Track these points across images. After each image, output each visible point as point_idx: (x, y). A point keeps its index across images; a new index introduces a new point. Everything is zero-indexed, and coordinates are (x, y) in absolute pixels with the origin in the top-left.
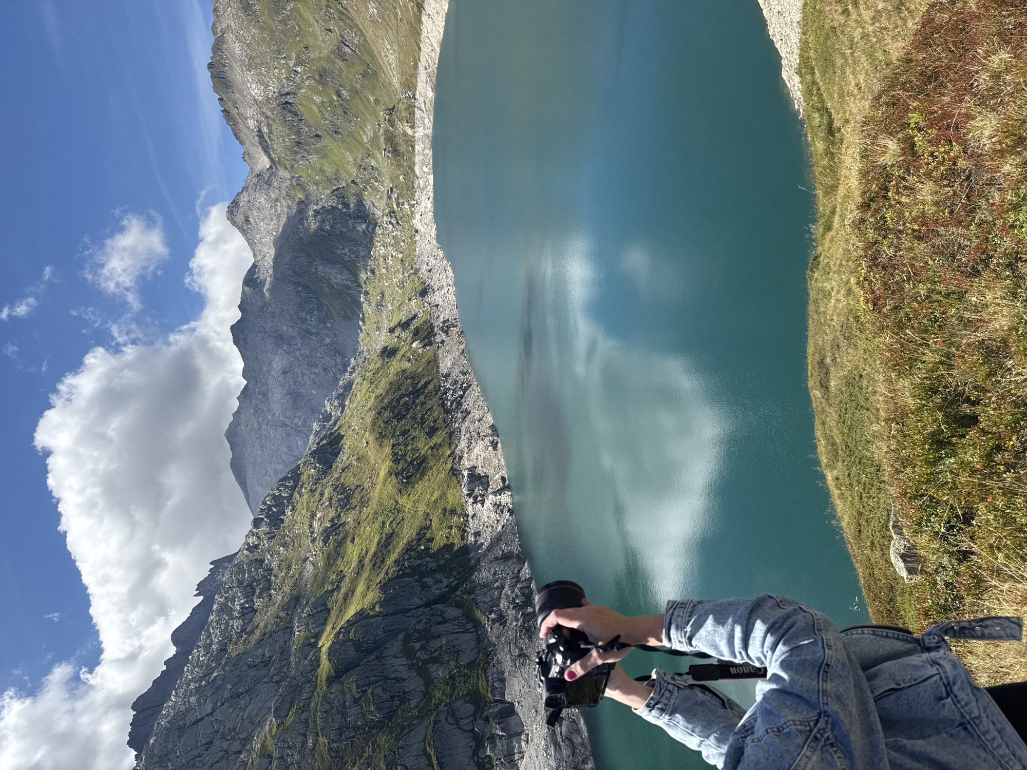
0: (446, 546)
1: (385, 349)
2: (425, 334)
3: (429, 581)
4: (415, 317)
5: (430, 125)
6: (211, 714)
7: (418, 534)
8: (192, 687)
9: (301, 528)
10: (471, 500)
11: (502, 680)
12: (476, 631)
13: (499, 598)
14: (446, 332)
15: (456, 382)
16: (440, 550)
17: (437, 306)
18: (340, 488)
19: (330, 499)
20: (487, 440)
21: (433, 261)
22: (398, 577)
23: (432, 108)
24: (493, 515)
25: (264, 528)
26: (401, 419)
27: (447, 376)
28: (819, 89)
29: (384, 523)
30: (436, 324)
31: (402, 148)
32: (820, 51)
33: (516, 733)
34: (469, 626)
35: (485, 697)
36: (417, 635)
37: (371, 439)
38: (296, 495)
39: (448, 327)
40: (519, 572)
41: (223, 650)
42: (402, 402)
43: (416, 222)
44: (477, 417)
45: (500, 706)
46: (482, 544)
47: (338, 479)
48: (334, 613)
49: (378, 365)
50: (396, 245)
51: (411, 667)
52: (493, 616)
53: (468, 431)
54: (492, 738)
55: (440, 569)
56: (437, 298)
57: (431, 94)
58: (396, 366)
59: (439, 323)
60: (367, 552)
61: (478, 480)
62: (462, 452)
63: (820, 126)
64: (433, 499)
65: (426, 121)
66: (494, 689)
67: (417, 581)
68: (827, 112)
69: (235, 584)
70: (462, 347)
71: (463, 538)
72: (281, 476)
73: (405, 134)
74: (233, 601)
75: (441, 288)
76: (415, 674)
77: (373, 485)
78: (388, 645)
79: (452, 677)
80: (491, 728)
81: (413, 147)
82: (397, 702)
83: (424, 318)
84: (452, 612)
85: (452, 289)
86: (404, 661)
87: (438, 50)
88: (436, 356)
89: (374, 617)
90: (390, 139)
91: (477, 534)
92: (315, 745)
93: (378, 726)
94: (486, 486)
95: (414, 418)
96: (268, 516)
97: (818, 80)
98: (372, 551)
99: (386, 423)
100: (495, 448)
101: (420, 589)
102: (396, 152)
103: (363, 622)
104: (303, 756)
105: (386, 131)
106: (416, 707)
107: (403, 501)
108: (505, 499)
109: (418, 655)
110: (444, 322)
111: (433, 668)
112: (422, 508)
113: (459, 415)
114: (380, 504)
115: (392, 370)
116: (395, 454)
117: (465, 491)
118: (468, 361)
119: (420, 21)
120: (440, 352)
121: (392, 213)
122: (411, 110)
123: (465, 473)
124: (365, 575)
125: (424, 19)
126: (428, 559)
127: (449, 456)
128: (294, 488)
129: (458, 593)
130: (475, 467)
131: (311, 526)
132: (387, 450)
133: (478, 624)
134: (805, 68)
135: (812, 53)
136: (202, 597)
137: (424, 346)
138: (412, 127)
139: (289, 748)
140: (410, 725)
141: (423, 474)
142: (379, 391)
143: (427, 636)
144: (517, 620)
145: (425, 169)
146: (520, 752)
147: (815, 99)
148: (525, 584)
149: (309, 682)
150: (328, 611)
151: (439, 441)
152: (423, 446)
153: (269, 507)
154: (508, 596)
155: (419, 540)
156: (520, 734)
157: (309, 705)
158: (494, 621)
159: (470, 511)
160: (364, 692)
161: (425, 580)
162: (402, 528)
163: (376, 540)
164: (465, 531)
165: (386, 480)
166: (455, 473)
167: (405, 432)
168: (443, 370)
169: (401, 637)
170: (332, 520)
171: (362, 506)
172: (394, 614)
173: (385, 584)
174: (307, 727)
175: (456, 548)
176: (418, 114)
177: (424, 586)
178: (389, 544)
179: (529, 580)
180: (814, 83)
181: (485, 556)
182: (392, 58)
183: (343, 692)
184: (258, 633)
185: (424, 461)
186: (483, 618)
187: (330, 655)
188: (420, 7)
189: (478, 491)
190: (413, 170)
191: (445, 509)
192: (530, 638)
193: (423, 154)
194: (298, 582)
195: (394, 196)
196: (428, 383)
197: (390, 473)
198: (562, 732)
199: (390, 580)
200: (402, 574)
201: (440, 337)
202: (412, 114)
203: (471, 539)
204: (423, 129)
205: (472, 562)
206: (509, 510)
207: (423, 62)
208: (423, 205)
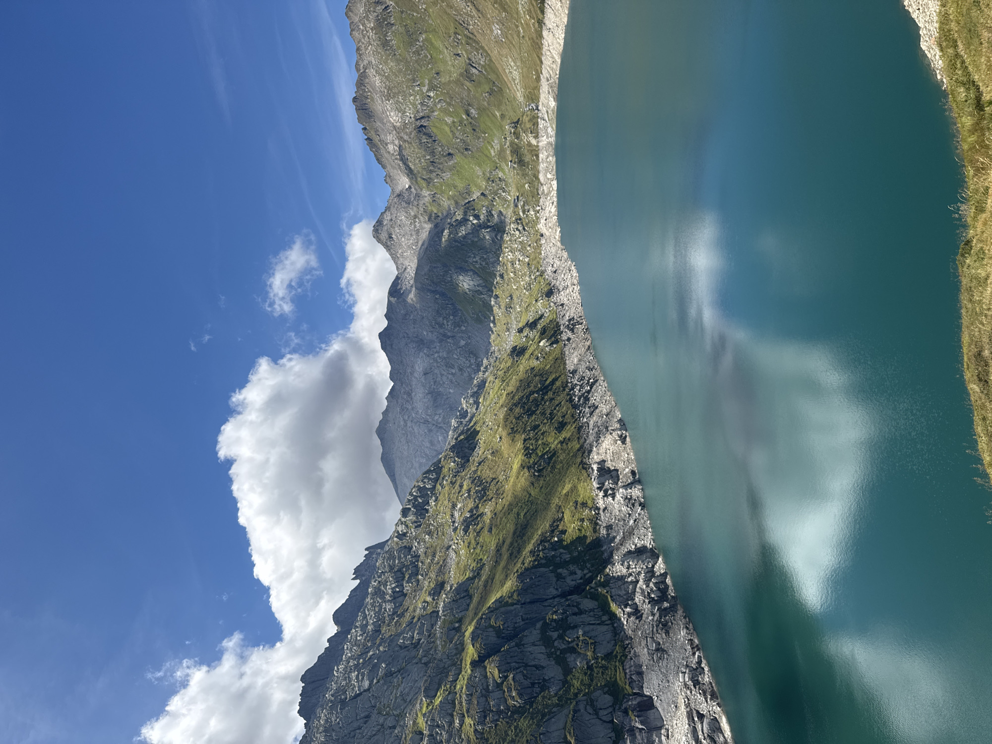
0: (579, 538)
1: (514, 348)
2: (552, 332)
3: (564, 572)
4: (540, 318)
5: (553, 133)
6: (368, 690)
7: (551, 526)
8: (351, 664)
9: (444, 518)
10: (601, 494)
11: (640, 674)
12: (612, 624)
13: (634, 592)
14: (572, 330)
15: (582, 378)
16: (573, 542)
17: (562, 305)
18: (477, 480)
19: (469, 491)
20: (615, 435)
21: (557, 264)
22: (534, 567)
23: (554, 117)
24: (624, 509)
25: (411, 517)
26: (531, 415)
27: (574, 372)
28: (963, 62)
29: (518, 514)
30: (562, 322)
31: (527, 158)
32: (962, 23)
33: (655, 726)
34: (605, 618)
35: (623, 689)
36: (554, 624)
37: (504, 434)
38: (438, 487)
39: (574, 325)
40: (653, 566)
41: (377, 631)
42: (531, 398)
43: (541, 227)
44: (605, 411)
45: (639, 699)
46: (615, 538)
47: (475, 472)
48: (475, 599)
49: (509, 364)
50: (523, 250)
51: (549, 655)
52: (628, 610)
53: (596, 425)
54: (632, 731)
55: (574, 561)
56: (562, 297)
57: (553, 104)
58: (525, 364)
59: (564, 321)
60: (504, 541)
61: (606, 473)
62: (591, 446)
63: (966, 101)
64: (565, 492)
65: (550, 130)
66: (631, 682)
67: (552, 571)
68: (974, 85)
69: (387, 569)
70: (588, 343)
71: (595, 531)
72: (425, 469)
73: (530, 144)
74: (385, 585)
75: (566, 287)
76: (553, 663)
77: (507, 479)
78: (526, 633)
79: (590, 668)
80: (631, 720)
81: (537, 156)
82: (537, 689)
83: (551, 318)
84: (588, 604)
85: (577, 288)
86: (542, 648)
87: (559, 61)
88: (563, 354)
89: (513, 604)
90: (516, 151)
91: (609, 527)
92: (461, 725)
93: (519, 711)
94: (616, 479)
95: (543, 414)
96: (414, 506)
97: (962, 53)
98: (508, 541)
99: (517, 419)
100: (624, 442)
101: (555, 579)
102: (521, 162)
103: (503, 609)
104: (451, 736)
105: (512, 143)
106: (556, 694)
107: (536, 494)
108: (636, 492)
109: (556, 644)
110: (570, 320)
111: (570, 658)
112: (554, 501)
113: (587, 410)
114: (515, 496)
115: (521, 368)
116: (526, 449)
117: (595, 485)
118: (595, 356)
119: (541, 36)
120: (566, 349)
121: (519, 220)
122: (534, 120)
123: (595, 467)
124: (503, 563)
125: (545, 33)
126: (562, 550)
127: (578, 450)
128: (436, 480)
129: (593, 585)
130: (604, 461)
131: (452, 516)
132: (519, 445)
133: (613, 617)
134: (946, 40)
135: (953, 25)
136: (358, 581)
137: (551, 344)
138: (536, 137)
139: (438, 726)
140: (550, 712)
141: (554, 468)
142: (510, 388)
143: (564, 626)
144: (653, 615)
145: (549, 176)
147: (960, 72)
148: (660, 579)
149: (454, 664)
150: (470, 597)
151: (568, 435)
152: (553, 440)
153: (416, 498)
154: (642, 590)
155: (553, 531)
156: (660, 728)
157: (455, 687)
158: (629, 615)
159: (601, 504)
160: (506, 677)
161: (560, 571)
162: (536, 520)
163: (512, 530)
164: (597, 524)
165: (519, 473)
166: (584, 466)
167: (535, 427)
168: (570, 367)
169: (539, 625)
170: (471, 511)
171: (498, 498)
172: (532, 602)
173: (522, 574)
174: (454, 707)
175: (588, 541)
176: (541, 124)
177: (559, 577)
178: (524, 535)
179: (664, 575)
180: (957, 55)
181: (618, 549)
182: (516, 74)
183: (486, 677)
184: (408, 616)
185: (554, 454)
186: (618, 612)
187: (472, 640)
188: (541, 23)
189: (608, 484)
190: (537, 178)
191: (576, 502)
192: (667, 633)
193: (547, 162)
194: (442, 569)
195: (521, 204)
196: (556, 379)
197: (522, 467)
198: (703, 728)
199: (527, 569)
200: (537, 565)
201: (566, 334)
202: (536, 124)
203: (604, 532)
204: (546, 137)
205: (605, 555)
206: (640, 504)
207: (545, 74)
208: (547, 210)
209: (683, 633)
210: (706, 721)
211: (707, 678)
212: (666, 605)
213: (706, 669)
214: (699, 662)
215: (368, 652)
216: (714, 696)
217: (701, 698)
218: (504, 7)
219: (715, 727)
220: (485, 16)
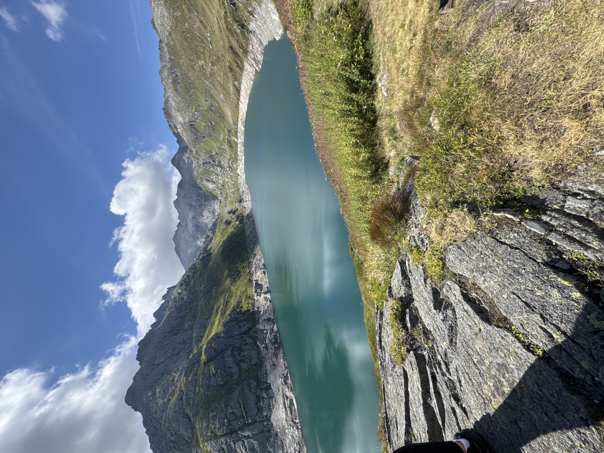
0: (247, 310)
1: (227, 221)
2: (241, 218)
3: (241, 324)
4: (237, 210)
5: (243, 139)
6: (164, 362)
7: (237, 304)
10: (256, 294)
11: (267, 374)
12: (258, 350)
13: (266, 338)
14: (248, 219)
15: (251, 241)
16: (245, 311)
17: (245, 208)
19: (207, 280)
20: (262, 270)
21: (244, 189)
22: (230, 321)
23: (243, 133)
24: (264, 301)
25: (184, 287)
26: (232, 252)
27: (248, 237)
29: (225, 296)
30: (245, 215)
31: (233, 145)
33: (271, 397)
34: (255, 347)
35: (260, 379)
36: (236, 348)
37: (221, 259)
38: (195, 275)
39: (249, 217)
40: (273, 327)
42: (232, 245)
43: (238, 171)
44: (258, 258)
46: (260, 312)
48: (208, 330)
49: (224, 227)
50: (231, 179)
51: (234, 362)
52: (263, 345)
53: (255, 264)
54: (263, 398)
55: (245, 320)
56: (245, 204)
57: (243, 129)
58: (230, 230)
60: (219, 307)
61: (259, 286)
62: (253, 272)
64: (243, 290)
65: (242, 137)
66: (264, 377)
67: (237, 324)
69: (174, 307)
71: (253, 309)
72: (189, 267)
73: (234, 140)
75: (246, 201)
76: (235, 365)
77: (222, 278)
78: (226, 352)
79: (249, 369)
80: (263, 394)
81: (237, 145)
82: (229, 377)
83: (241, 212)
84: (249, 340)
85: (250, 203)
86: (231, 359)
87: (245, 115)
88: (244, 228)
89: (221, 338)
90: (229, 142)
91: (258, 308)
92: (199, 391)
93: (221, 387)
94: (261, 289)
95: (236, 253)
96: (185, 282)
99: (226, 253)
100: (265, 274)
101: (238, 327)
102: (231, 146)
103: (217, 340)
104: (195, 395)
105: (228, 139)
106: (236, 379)
107: (232, 287)
108: (268, 296)
109: (237, 357)
110: (247, 215)
111: (242, 364)
112: (239, 293)
113: (252, 256)
114: (224, 288)
117: (254, 290)
119: (239, 104)
120: (246, 227)
121: (230, 167)
122: (236, 132)
123: (254, 282)
124: (218, 317)
125: (240, 103)
126: (241, 315)
127: (249, 273)
128: (194, 272)
129: (251, 332)
130: (257, 280)
131: (200, 289)
132: (227, 265)
133: (258, 347)
136: (164, 301)
137: (240, 224)
138: (237, 139)
139: (190, 391)
140: (233, 388)
141: (239, 278)
142: (224, 239)
143: (240, 350)
144: (272, 349)
145: (241, 154)
146: (273, 405)
148: (275, 334)
149: (197, 362)
150: (206, 328)
151: (245, 265)
152: (239, 266)
153: (186, 279)
154: (269, 338)
155: (238, 307)
156: (273, 397)
157: (197, 373)
158: (264, 347)
159: (256, 298)
160: (217, 371)
161: (239, 324)
162: (232, 299)
163: (223, 302)
164: (254, 306)
166: (250, 281)
167: (233, 259)
168: (247, 234)
169: (231, 348)
170: (207, 289)
171: (218, 286)
172: (228, 338)
173: (225, 324)
174: (197, 382)
175: (251, 311)
176: (239, 134)
177: (239, 327)
178: (227, 305)
179: (277, 332)
181: (261, 318)
182: (229, 114)
183: (209, 370)
185: (239, 272)
186: (260, 345)
187: (205, 353)
188: (238, 99)
189: (258, 291)
190: (237, 153)
191: (247, 296)
192: (277, 358)
193: (240, 149)
194: (196, 311)
195: (231, 161)
196: (242, 239)
198: (287, 403)
199: (227, 322)
200: (231, 321)
201: (246, 221)
202: (237, 134)
203: (256, 309)
204: (240, 139)
205: (256, 319)
206: (270, 301)
207: (240, 117)
208: (241, 166)
209: (282, 360)
210: (288, 400)
211: (289, 382)
212: (277, 346)
213: (289, 378)
214: (287, 374)
216: (291, 390)
217: (287, 390)
218: (224, 89)
219: (291, 403)
220: (217, 90)
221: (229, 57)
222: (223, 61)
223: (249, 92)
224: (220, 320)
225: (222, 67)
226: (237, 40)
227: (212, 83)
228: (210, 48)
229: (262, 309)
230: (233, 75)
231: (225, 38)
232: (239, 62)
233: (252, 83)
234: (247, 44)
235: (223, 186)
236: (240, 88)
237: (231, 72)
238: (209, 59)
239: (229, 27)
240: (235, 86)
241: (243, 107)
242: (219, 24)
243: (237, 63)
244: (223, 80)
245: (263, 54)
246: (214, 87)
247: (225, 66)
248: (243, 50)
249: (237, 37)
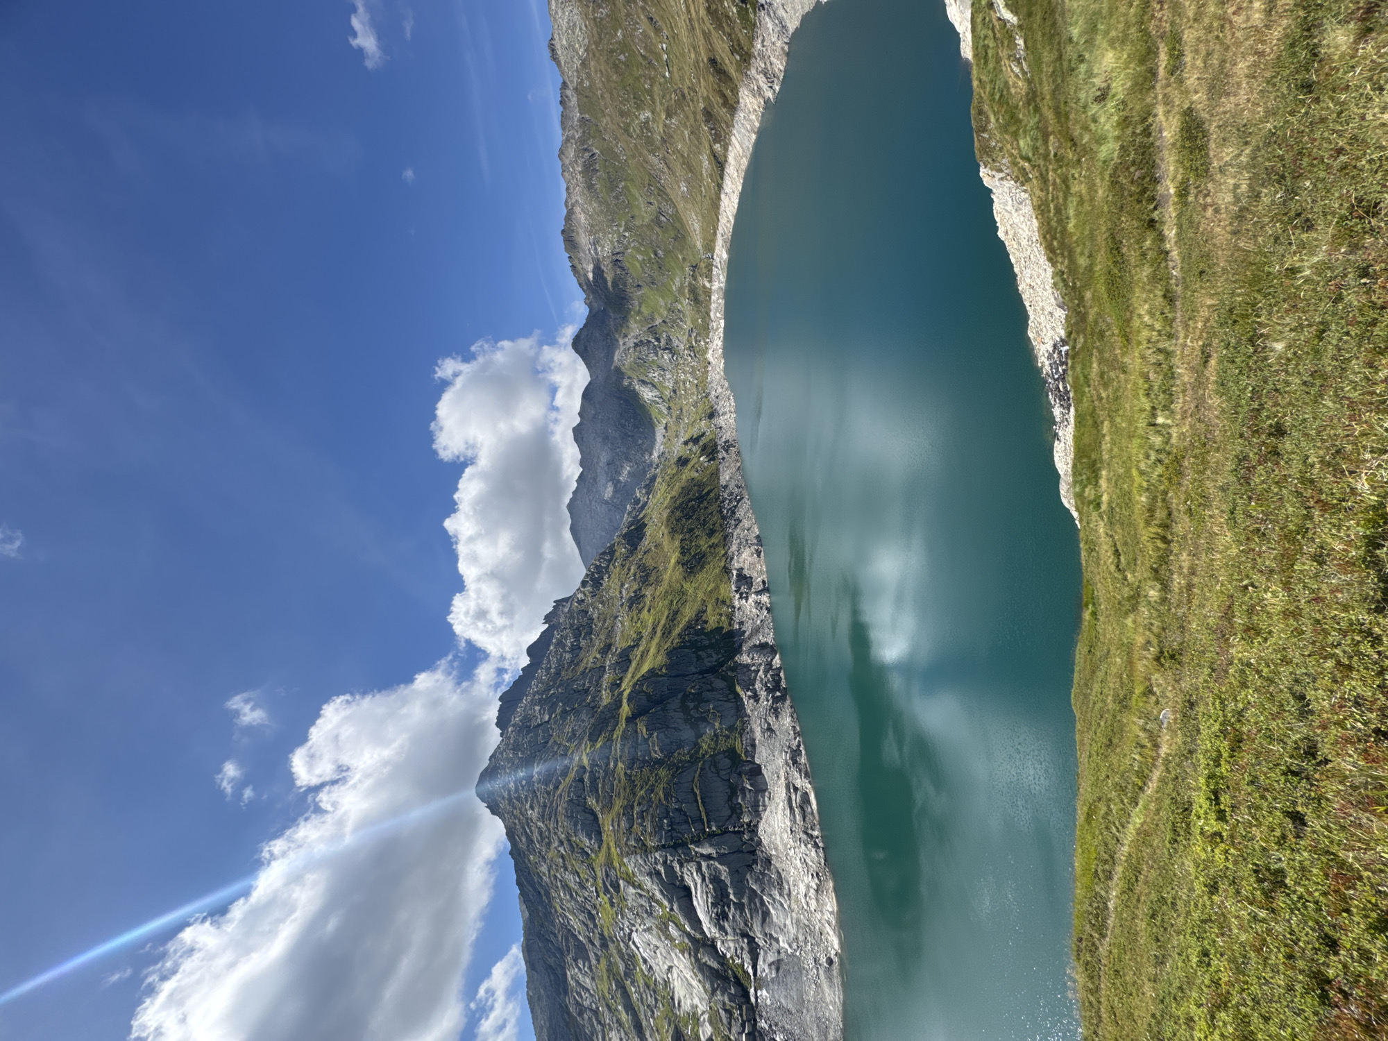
0: (717, 628)
1: (680, 458)
2: (710, 450)
3: (703, 654)
4: (703, 434)
5: (724, 280)
7: (696, 616)
8: (537, 697)
9: (614, 593)
10: (738, 596)
11: (754, 746)
12: (736, 703)
13: (755, 679)
14: (727, 451)
15: (731, 494)
16: (713, 631)
17: (721, 428)
18: (642, 567)
19: (635, 575)
20: (753, 548)
21: (720, 390)
22: (681, 647)
23: (726, 267)
24: (754, 610)
25: (589, 588)
26: (688, 519)
27: (726, 487)
29: (672, 601)
30: (719, 443)
31: (702, 298)
33: (761, 789)
34: (731, 696)
35: (740, 756)
36: (691, 696)
37: (666, 532)
38: (611, 566)
39: (728, 447)
40: (772, 661)
41: (558, 673)
42: (690, 504)
43: (709, 356)
44: (746, 526)
45: (750, 766)
46: (745, 632)
47: (641, 559)
48: (634, 664)
49: (674, 472)
50: (693, 373)
51: (686, 721)
52: (749, 693)
53: (738, 537)
54: (744, 790)
55: (711, 646)
56: (721, 421)
57: (725, 256)
58: (688, 474)
59: (721, 442)
60: (659, 622)
61: (744, 579)
62: (733, 554)
64: (709, 589)
65: (721, 277)
66: (747, 751)
67: (694, 653)
69: (568, 626)
70: (738, 464)
71: (730, 624)
72: (601, 551)
73: (704, 286)
74: (566, 639)
75: (725, 414)
76: (688, 727)
77: (666, 569)
78: (670, 700)
79: (716, 735)
80: (743, 782)
81: (710, 297)
82: (674, 747)
83: (711, 437)
84: (719, 683)
85: (733, 416)
86: (681, 715)
87: (733, 221)
88: (718, 470)
89: (661, 676)
90: (693, 290)
91: (741, 623)
92: (615, 767)
93: (659, 762)
94: (750, 585)
95: (698, 519)
96: (592, 580)
98: (663, 622)
99: (677, 520)
100: (759, 556)
101: (696, 659)
102: (696, 300)
103: (653, 679)
105: (690, 284)
106: (689, 753)
107: (686, 586)
108: (765, 598)
109: (692, 712)
110: (725, 442)
111: (702, 725)
112: (700, 595)
113: (733, 522)
114: (670, 586)
115: (684, 477)
116: (683, 548)
117: (734, 588)
118: (743, 476)
119: (719, 198)
120: (721, 466)
121: (691, 348)
122: (709, 267)
123: (735, 572)
124: (656, 640)
125: (723, 196)
126: (703, 637)
127: (723, 556)
128: (610, 561)
129: (724, 668)
130: (742, 569)
131: (621, 592)
132: (677, 543)
133: (738, 696)
137: (709, 461)
138: (710, 281)
139: (597, 766)
140: (683, 767)
141: (702, 567)
142: (674, 493)
143: (699, 699)
144: (768, 701)
145: (718, 315)
146: (764, 805)
148: (776, 672)
149: (614, 717)
150: (630, 661)
151: (716, 541)
152: (704, 543)
153: (593, 573)
154: (762, 679)
155: (697, 620)
156: (765, 791)
157: (612, 736)
158: (750, 697)
159: (737, 604)
160: (652, 734)
161: (700, 653)
162: (685, 608)
163: (666, 614)
164: (732, 619)
165: (675, 567)
166: (726, 571)
167: (691, 530)
168: (723, 482)
169: (680, 696)
170: (635, 592)
171: (657, 585)
172: (675, 676)
173: (671, 652)
174: (611, 752)
175: (724, 631)
176: (715, 271)
177: (699, 658)
178: (675, 619)
179: (779, 669)
181: (746, 642)
182: (697, 226)
183: (636, 732)
184: (582, 666)
185: (704, 556)
186: (742, 693)
187: (628, 700)
188: (720, 187)
189: (743, 589)
190: (709, 315)
191: (717, 599)
192: (777, 717)
193: (717, 303)
194: (611, 633)
195: (694, 334)
196: (710, 491)
197: (678, 562)
198: (797, 799)
199: (674, 649)
200: (683, 646)
201: (722, 454)
202: (710, 271)
203: (737, 626)
204: (718, 283)
205: (736, 645)
206: (767, 609)
207: (720, 231)
208: (715, 343)
209: (789, 719)
210: (799, 793)
211: (803, 760)
212: (778, 694)
213: (803, 752)
214: (799, 746)
215: (550, 690)
216: (807, 775)
217: (797, 775)
218: (690, 168)
219: (805, 799)
220: (674, 173)
221: (705, 87)
222: (692, 100)
223: (745, 162)
224: (659, 645)
225: (687, 118)
226: (730, 35)
227: (664, 159)
228: (664, 77)
229: (748, 628)
230: (712, 129)
231: (702, 42)
232: (728, 93)
233: (754, 136)
234: (752, 39)
235: (675, 391)
236: (726, 157)
237: (707, 121)
238: (662, 104)
239: (713, 7)
240: (714, 154)
241: (730, 204)
242: (689, 11)
243: (724, 96)
244: (689, 148)
245: (788, 54)
246: (669, 168)
247: (694, 113)
248: (741, 56)
249: (729, 26)
